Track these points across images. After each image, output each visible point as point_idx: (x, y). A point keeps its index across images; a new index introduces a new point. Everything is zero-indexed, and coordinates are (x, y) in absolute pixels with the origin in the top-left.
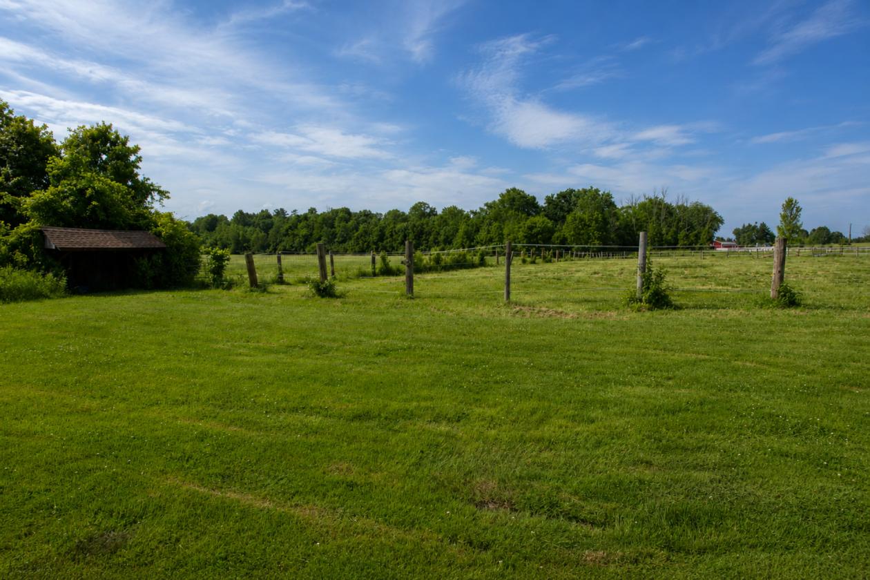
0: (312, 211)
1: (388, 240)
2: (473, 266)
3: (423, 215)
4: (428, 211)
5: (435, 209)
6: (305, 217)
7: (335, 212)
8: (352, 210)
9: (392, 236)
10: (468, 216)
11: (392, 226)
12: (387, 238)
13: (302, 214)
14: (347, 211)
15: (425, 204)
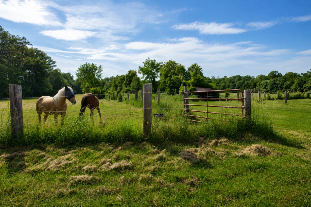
0: (225, 77)
1: (258, 87)
2: (303, 98)
3: (275, 76)
4: (277, 74)
5: (281, 73)
6: (223, 79)
7: (235, 77)
8: (241, 76)
9: (260, 85)
10: (299, 76)
11: (260, 81)
12: (257, 87)
13: (222, 78)
14: (239, 76)
15: (276, 72)
